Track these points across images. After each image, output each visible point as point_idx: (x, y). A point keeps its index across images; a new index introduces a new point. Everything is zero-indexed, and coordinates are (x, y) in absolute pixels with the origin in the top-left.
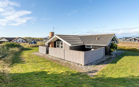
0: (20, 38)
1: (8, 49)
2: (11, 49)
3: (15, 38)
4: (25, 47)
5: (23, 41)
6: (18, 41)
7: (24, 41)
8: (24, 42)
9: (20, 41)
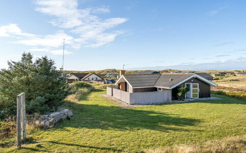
0: (94, 75)
1: (77, 89)
2: (80, 89)
3: (88, 74)
4: (97, 87)
5: (97, 78)
6: (91, 79)
7: (99, 78)
8: (99, 81)
9: (93, 79)
